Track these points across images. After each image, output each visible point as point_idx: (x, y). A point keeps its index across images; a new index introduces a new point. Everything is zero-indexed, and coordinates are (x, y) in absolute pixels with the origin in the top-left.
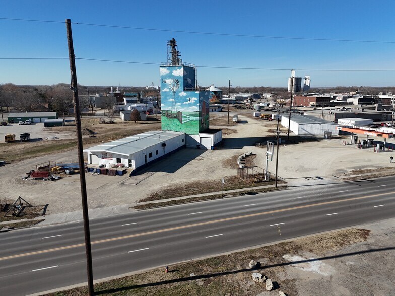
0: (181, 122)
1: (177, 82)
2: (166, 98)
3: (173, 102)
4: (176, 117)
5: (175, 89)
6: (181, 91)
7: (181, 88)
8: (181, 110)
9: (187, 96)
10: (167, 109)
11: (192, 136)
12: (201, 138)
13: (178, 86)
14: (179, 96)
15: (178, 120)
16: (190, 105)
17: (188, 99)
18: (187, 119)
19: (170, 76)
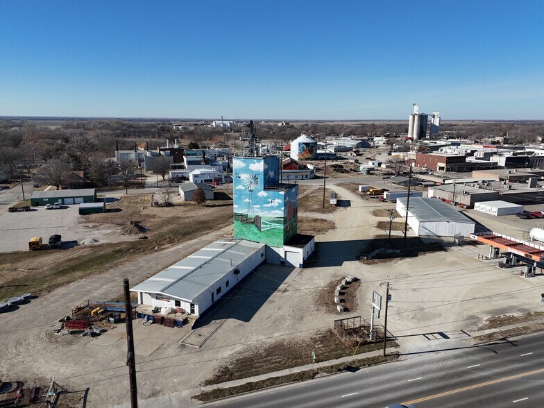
0: (260, 230)
1: (255, 178)
2: (240, 198)
3: (249, 203)
4: (252, 223)
5: (253, 187)
6: (259, 191)
7: (261, 186)
8: (260, 214)
9: (268, 197)
10: (241, 212)
11: (275, 249)
12: (286, 252)
13: (256, 183)
14: (257, 197)
15: (256, 226)
16: (272, 208)
17: (270, 200)
18: (268, 226)
19: (246, 170)
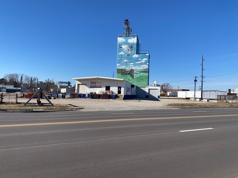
0: (133, 78)
1: (131, 47)
2: (121, 59)
3: (127, 62)
4: (128, 74)
5: (129, 53)
6: (134, 54)
7: (134, 52)
8: (134, 68)
9: (139, 58)
10: (121, 68)
11: (142, 88)
12: (149, 89)
13: (132, 50)
14: (132, 58)
15: (131, 75)
16: (142, 64)
17: (140, 59)
18: (138, 75)
19: (126, 43)
